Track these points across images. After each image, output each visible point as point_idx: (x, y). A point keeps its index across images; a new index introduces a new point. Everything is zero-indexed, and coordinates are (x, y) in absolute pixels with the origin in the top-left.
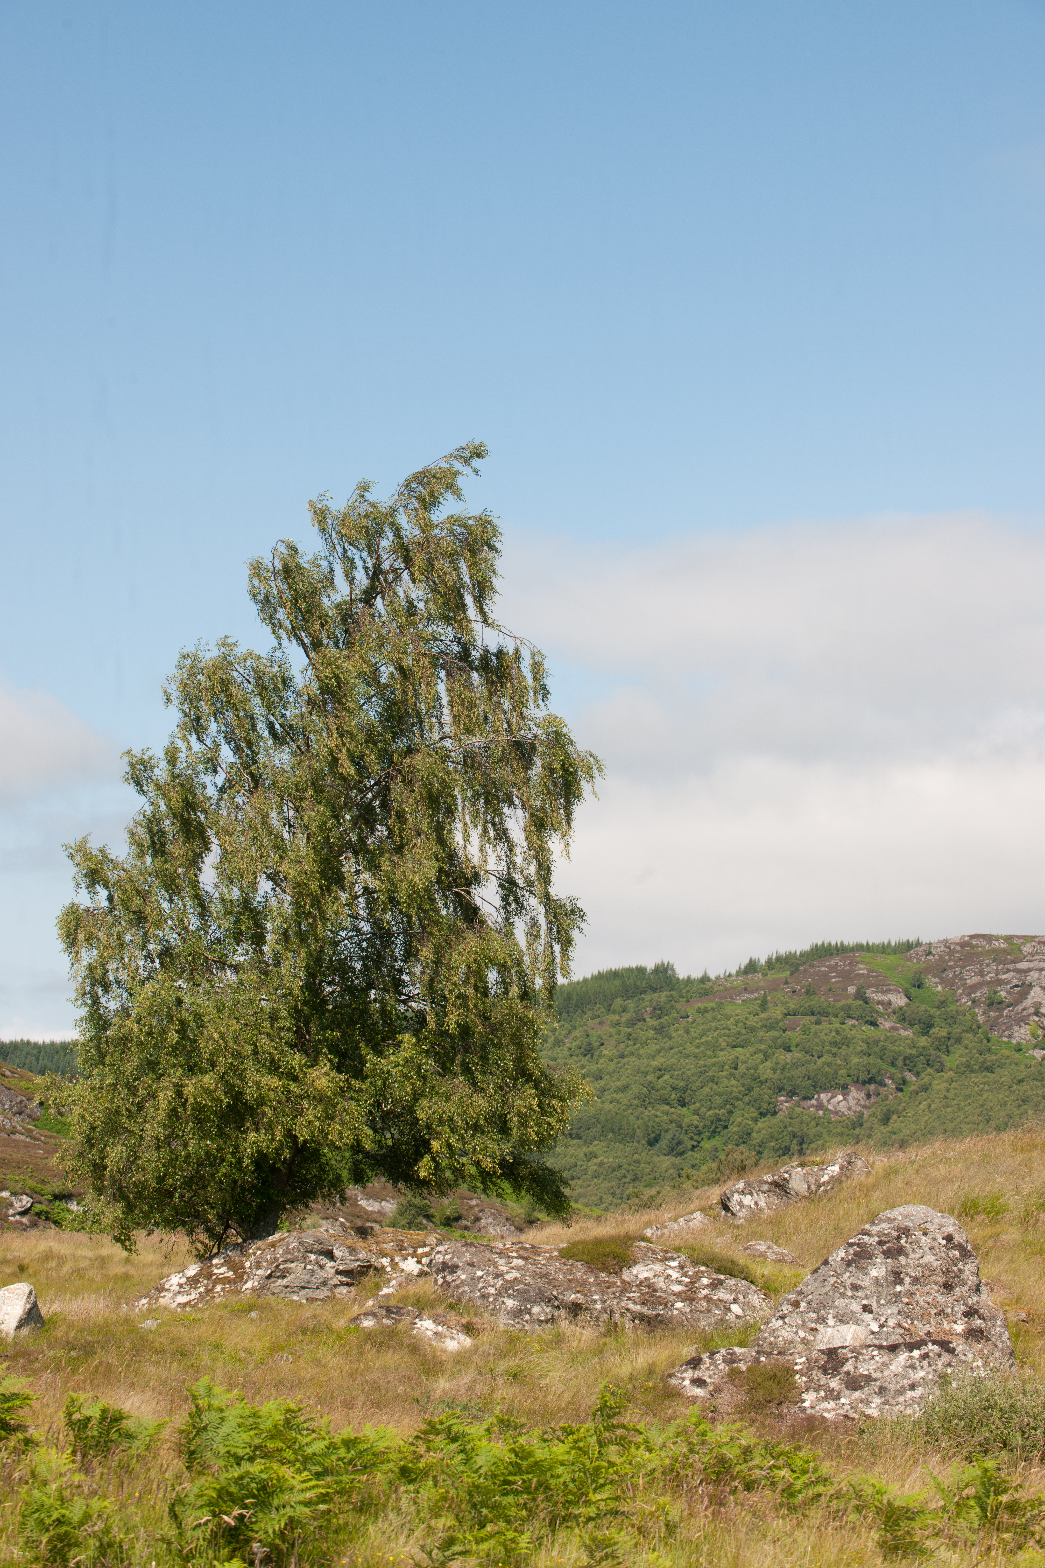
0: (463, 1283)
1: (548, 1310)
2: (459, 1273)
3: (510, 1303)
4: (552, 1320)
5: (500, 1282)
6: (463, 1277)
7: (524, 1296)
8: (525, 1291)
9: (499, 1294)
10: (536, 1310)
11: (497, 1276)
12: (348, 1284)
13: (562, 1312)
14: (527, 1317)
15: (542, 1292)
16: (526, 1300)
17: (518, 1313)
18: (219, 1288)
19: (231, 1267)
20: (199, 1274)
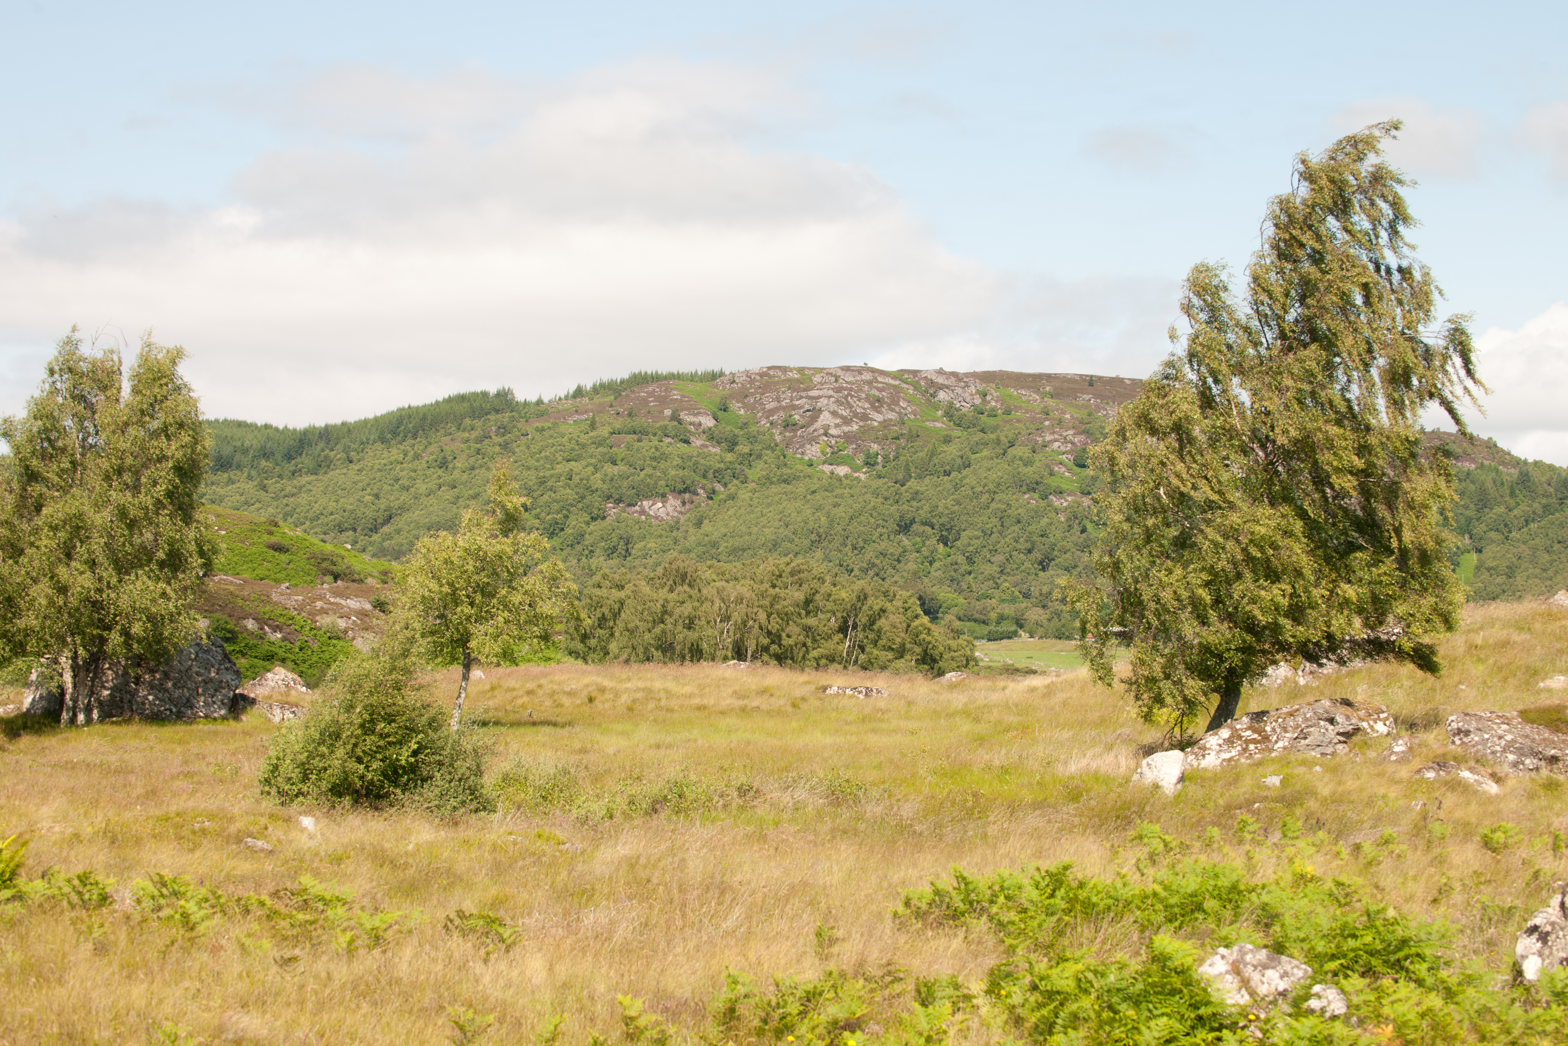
0: (1477, 743)
1: (1535, 761)
2: (1472, 736)
3: (1511, 757)
4: (1537, 769)
5: (1503, 743)
6: (1476, 739)
7: (1520, 752)
8: (1521, 748)
9: (1504, 751)
10: (1527, 761)
11: (1500, 738)
12: (1345, 742)
13: (1543, 763)
14: (1521, 767)
15: (1532, 749)
16: (1522, 755)
17: (1515, 765)
18: (1252, 747)
19: (1255, 731)
20: (1232, 736)
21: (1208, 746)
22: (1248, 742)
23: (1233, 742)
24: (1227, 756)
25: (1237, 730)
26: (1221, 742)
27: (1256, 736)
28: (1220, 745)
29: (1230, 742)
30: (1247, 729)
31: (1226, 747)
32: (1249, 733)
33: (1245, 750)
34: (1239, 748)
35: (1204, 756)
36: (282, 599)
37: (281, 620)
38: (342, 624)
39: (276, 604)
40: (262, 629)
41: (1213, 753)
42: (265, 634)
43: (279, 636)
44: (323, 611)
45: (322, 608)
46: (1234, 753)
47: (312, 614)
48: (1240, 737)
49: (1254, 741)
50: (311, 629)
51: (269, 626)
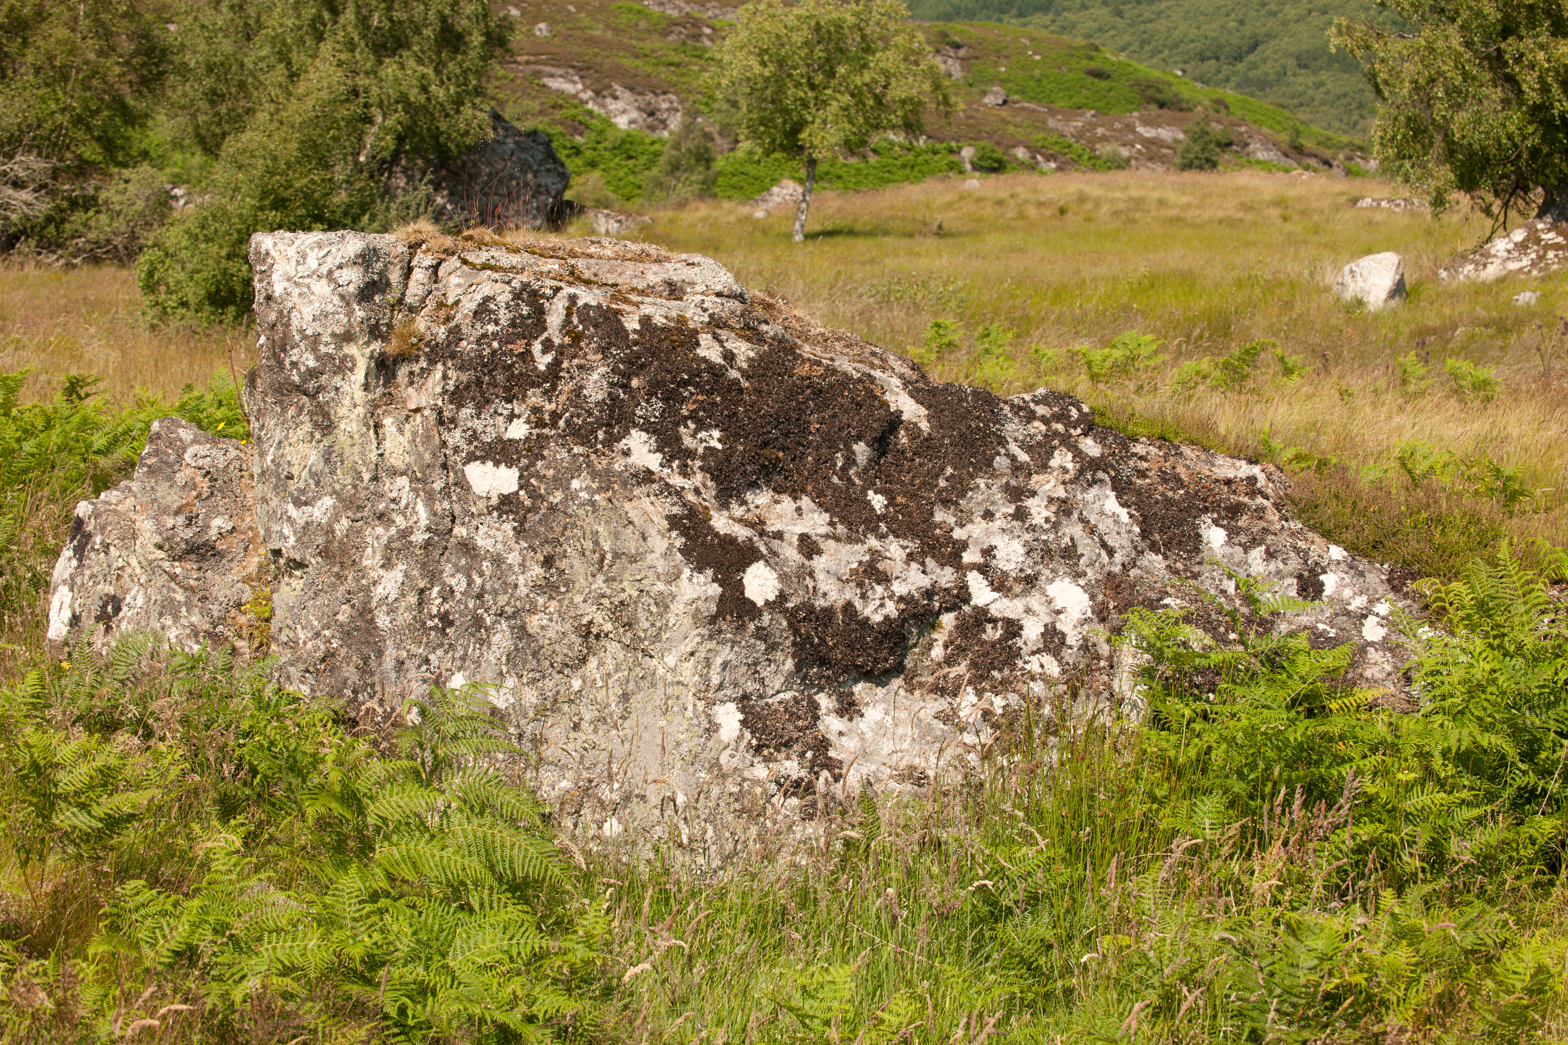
18: (1551, 254)
19: (1559, 234)
20: (1527, 239)
21: (1493, 252)
22: (1547, 247)
23: (1527, 248)
24: (1513, 266)
25: (1537, 230)
26: (1511, 246)
27: (1560, 239)
28: (1509, 252)
29: (1522, 247)
30: (1549, 230)
31: (1516, 254)
32: (1551, 235)
33: (1541, 258)
34: (1534, 256)
35: (1485, 266)
36: (1060, 126)
37: (1057, 148)
38: (1125, 152)
39: (1052, 130)
40: (1034, 158)
41: (1497, 262)
42: (1037, 163)
43: (1053, 165)
44: (1104, 139)
45: (1104, 135)
46: (1525, 262)
47: (1092, 142)
48: (1538, 241)
49: (1557, 247)
50: (1090, 158)
51: (1042, 155)
